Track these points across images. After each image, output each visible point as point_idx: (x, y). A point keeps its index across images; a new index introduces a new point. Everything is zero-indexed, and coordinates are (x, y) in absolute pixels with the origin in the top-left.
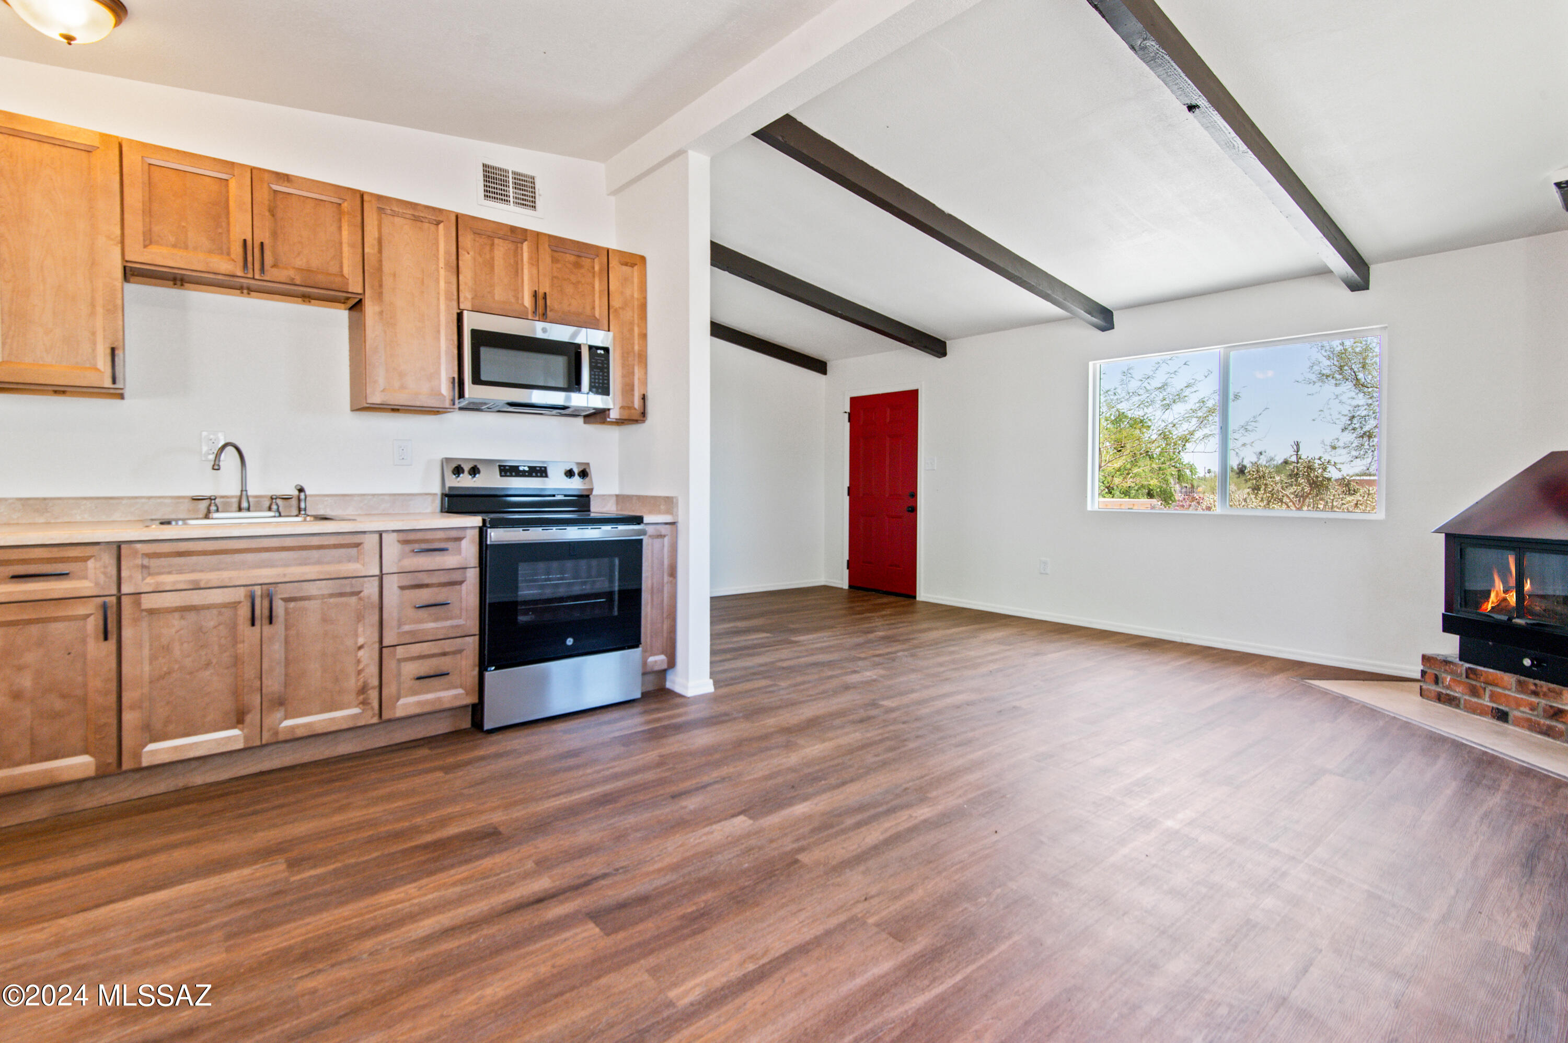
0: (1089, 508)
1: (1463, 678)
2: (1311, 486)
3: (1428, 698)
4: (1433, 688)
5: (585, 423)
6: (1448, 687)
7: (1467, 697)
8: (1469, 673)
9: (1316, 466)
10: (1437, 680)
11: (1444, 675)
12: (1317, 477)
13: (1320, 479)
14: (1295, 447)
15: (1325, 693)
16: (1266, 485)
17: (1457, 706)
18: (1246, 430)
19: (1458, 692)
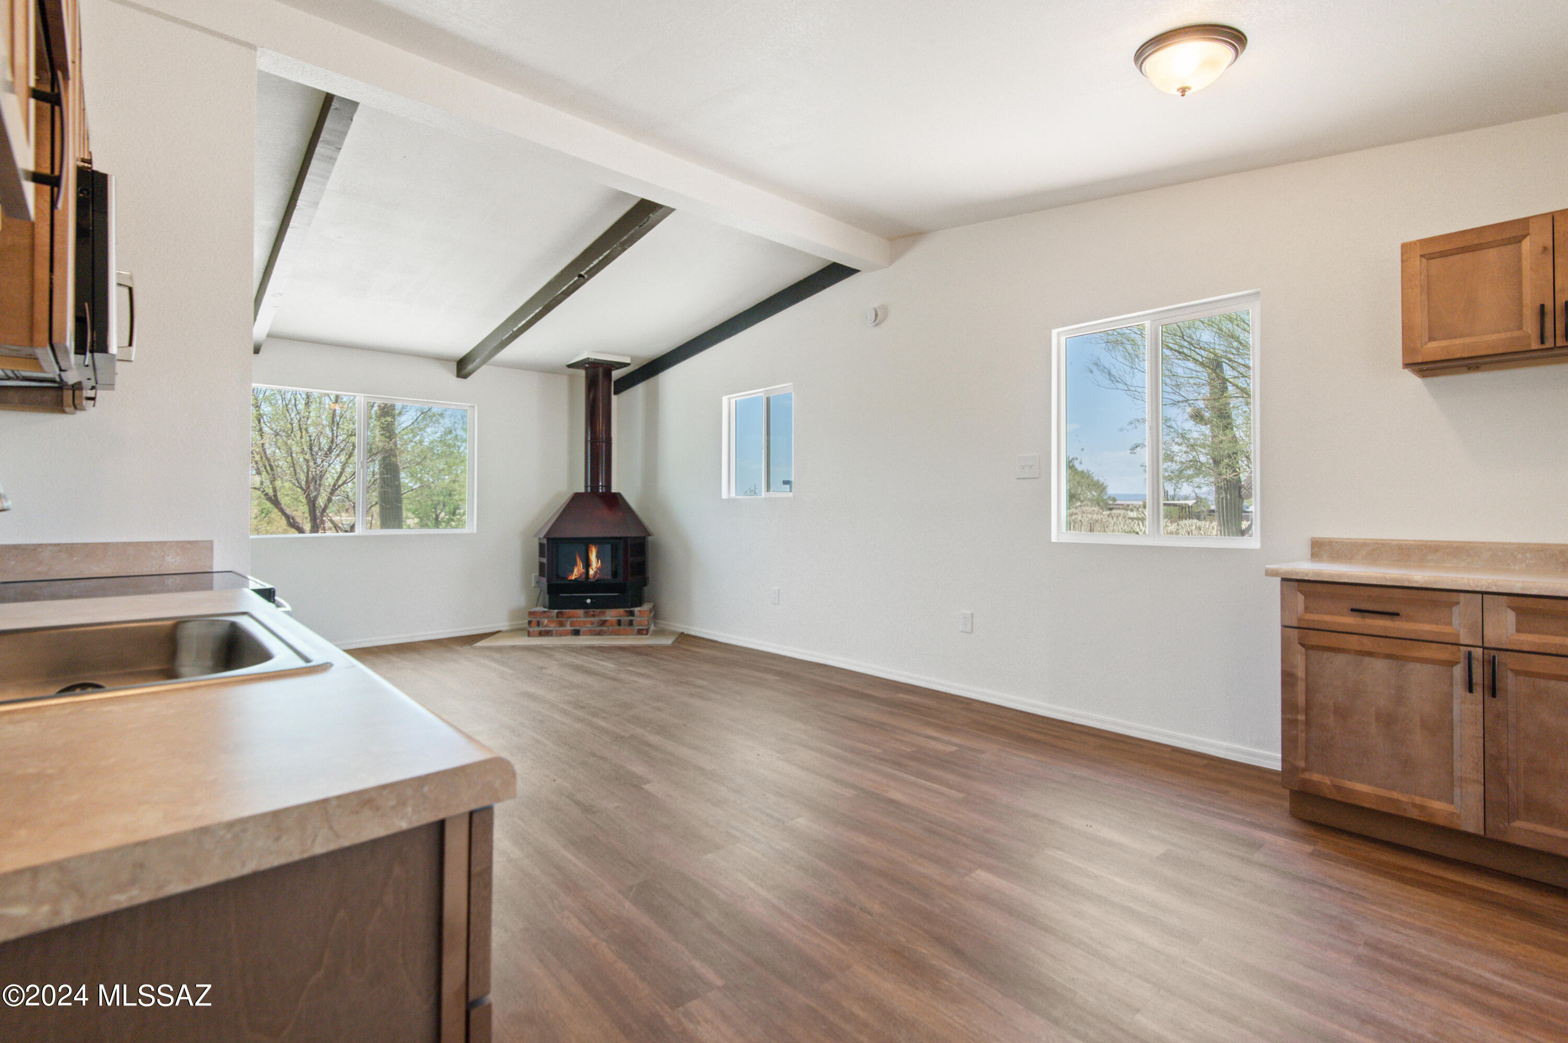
1: (555, 618)
3: (533, 636)
4: (537, 629)
6: (546, 626)
7: (557, 629)
8: (558, 615)
10: (538, 624)
11: (543, 620)
15: (482, 648)
17: (552, 635)
19: (552, 627)
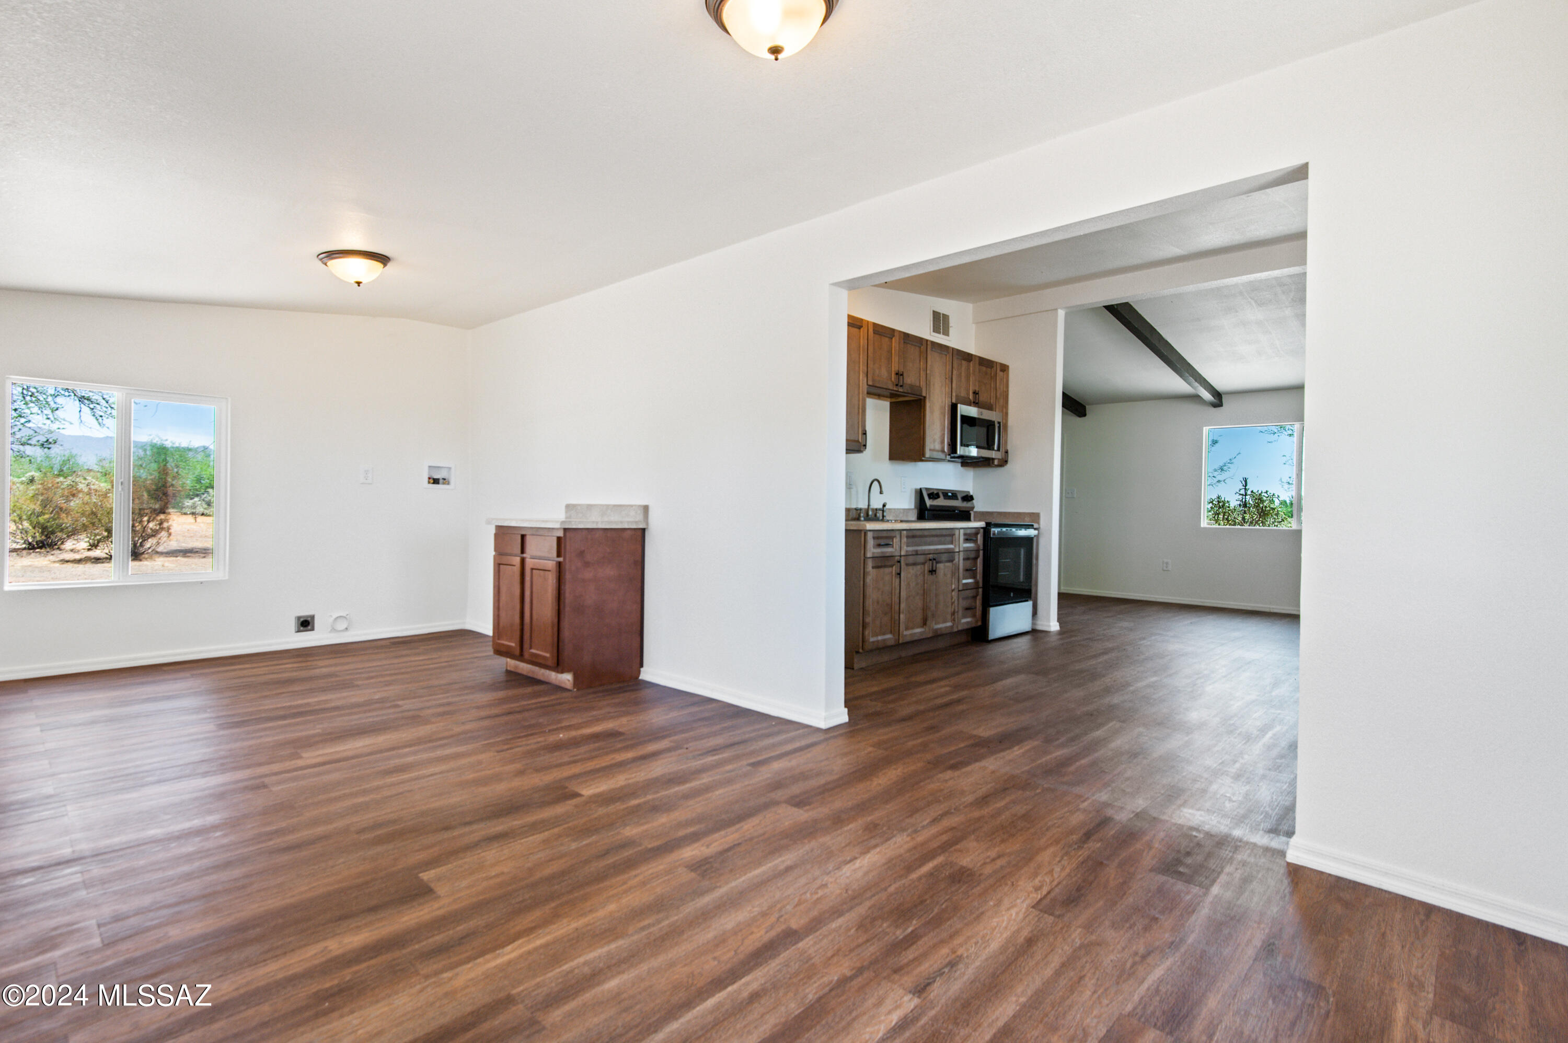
0: (1202, 526)
2: (1260, 515)
5: (962, 466)
9: (1264, 498)
12: (1266, 507)
13: (1268, 509)
14: (1244, 483)
16: (1225, 513)
18: (1222, 470)
